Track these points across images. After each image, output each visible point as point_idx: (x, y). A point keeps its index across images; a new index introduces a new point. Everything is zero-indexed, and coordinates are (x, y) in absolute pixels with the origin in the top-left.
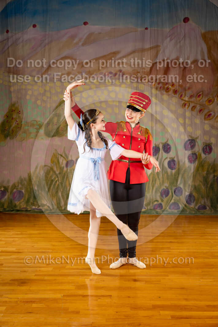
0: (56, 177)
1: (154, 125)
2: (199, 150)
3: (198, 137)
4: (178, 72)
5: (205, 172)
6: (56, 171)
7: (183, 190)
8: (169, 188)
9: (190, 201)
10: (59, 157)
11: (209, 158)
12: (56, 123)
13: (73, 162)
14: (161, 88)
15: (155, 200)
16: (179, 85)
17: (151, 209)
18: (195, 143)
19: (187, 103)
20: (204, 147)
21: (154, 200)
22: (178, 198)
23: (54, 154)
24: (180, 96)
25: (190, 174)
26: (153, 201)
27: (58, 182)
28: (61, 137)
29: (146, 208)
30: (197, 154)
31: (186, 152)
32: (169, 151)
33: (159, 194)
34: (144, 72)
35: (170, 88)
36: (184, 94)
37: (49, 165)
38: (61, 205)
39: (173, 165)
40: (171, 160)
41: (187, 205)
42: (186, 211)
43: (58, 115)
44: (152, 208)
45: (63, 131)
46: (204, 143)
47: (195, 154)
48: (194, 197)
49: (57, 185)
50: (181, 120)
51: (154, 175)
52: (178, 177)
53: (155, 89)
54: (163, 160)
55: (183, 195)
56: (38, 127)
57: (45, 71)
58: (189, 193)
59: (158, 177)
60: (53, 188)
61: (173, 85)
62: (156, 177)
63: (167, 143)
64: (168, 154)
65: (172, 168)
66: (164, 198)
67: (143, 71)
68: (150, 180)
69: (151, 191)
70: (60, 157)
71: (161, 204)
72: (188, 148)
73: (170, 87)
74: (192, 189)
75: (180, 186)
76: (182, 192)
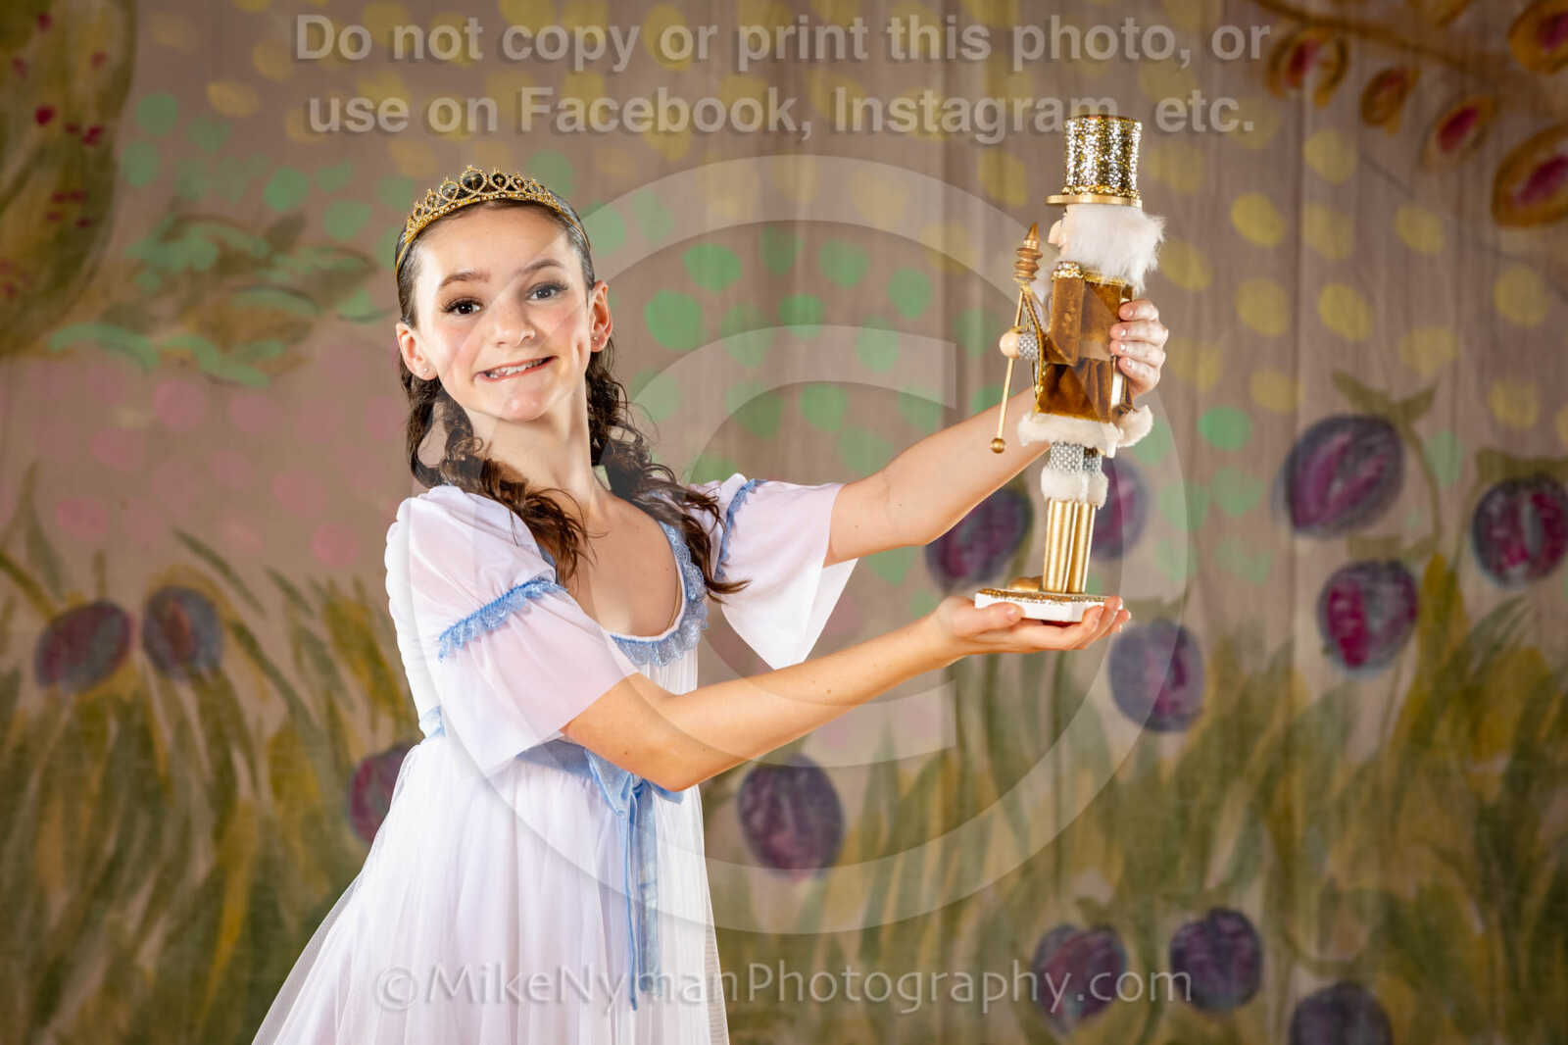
2: (1438, 528)
3: (1429, 396)
5: (1499, 764)
7: (1270, 944)
8: (1116, 921)
11: (1538, 617)
18: (1397, 456)
19: (1318, 45)
20: (1490, 496)
22: (1214, 1029)
25: (1339, 781)
30: (1419, 570)
31: (1305, 545)
39: (1167, 676)
46: (1483, 458)
47: (1398, 572)
48: (1380, 1019)
51: (963, 777)
52: (1213, 809)
55: (1268, 997)
58: (1329, 982)
64: (1119, 563)
65: (1159, 707)
66: (1064, 1030)
72: (1322, 500)
74: (1363, 936)
75: (1233, 904)
76: (1252, 966)
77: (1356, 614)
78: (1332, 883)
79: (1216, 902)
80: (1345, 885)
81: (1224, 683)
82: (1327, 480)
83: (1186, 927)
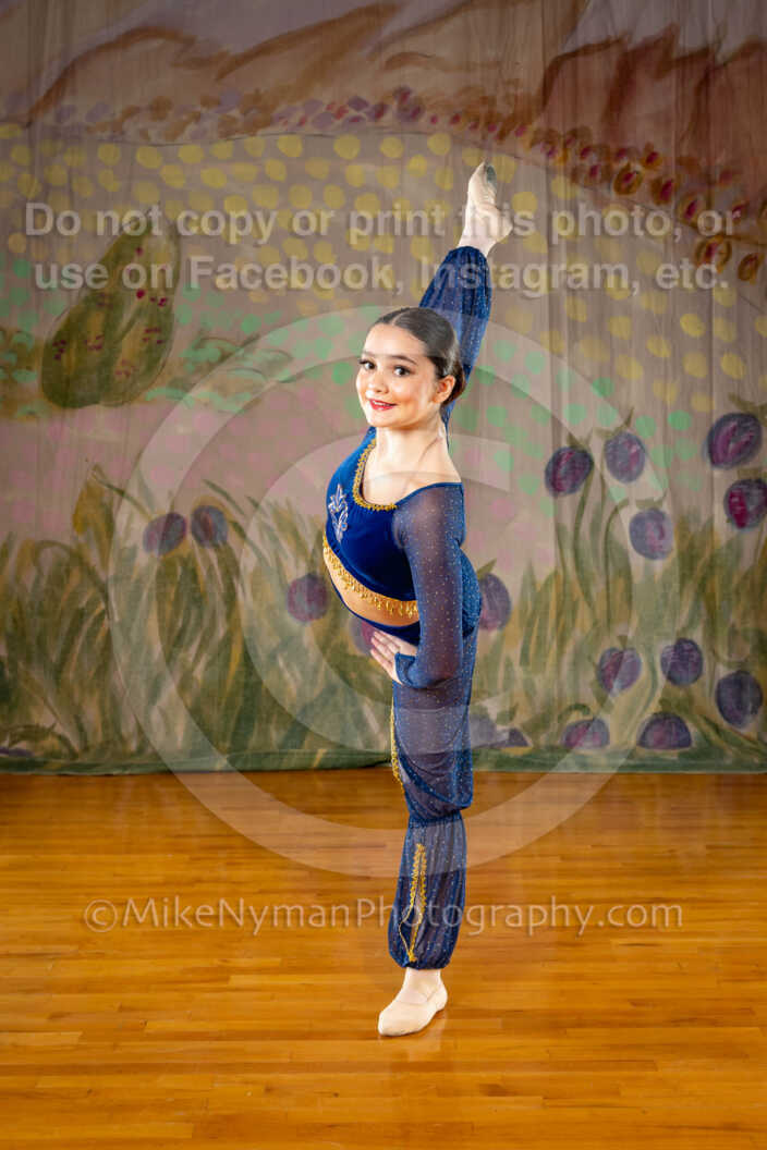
0: (99, 595)
1: (564, 345)
4: (673, 97)
6: (98, 568)
7: (707, 655)
8: (635, 646)
9: (740, 706)
10: (111, 505)
12: (98, 338)
13: (178, 522)
14: (593, 171)
15: (573, 703)
16: (679, 161)
17: (552, 749)
18: (759, 431)
19: (718, 245)
21: (569, 703)
22: (681, 694)
23: (88, 486)
24: (682, 210)
25: (736, 580)
26: (564, 707)
27: (106, 621)
28: (123, 403)
29: (529, 740)
31: (717, 473)
32: (635, 469)
33: (591, 675)
34: (512, 100)
35: (638, 173)
36: (701, 199)
37: (67, 541)
38: (124, 731)
39: (656, 534)
40: (647, 508)
41: (725, 724)
42: (722, 754)
43: (107, 301)
44: (558, 742)
45: (130, 379)
47: (759, 481)
48: (757, 687)
49: (100, 638)
50: (690, 326)
53: (568, 180)
54: (606, 515)
55: (706, 677)
56: (12, 359)
57: (49, 92)
58: (733, 671)
59: (587, 594)
60: (83, 645)
61: (651, 158)
62: (578, 591)
63: (628, 431)
64: (633, 483)
65: (653, 549)
66: (614, 696)
67: (507, 96)
68: (547, 606)
69: (551, 660)
70: (116, 502)
71: (601, 724)
72: (725, 453)
73: (637, 167)
74: (748, 649)
75: (689, 637)
76: (698, 664)
77: (742, 504)
78: (733, 626)
79: (682, 636)
80: (739, 627)
81: (682, 537)
82: (728, 442)
83: (668, 647)
